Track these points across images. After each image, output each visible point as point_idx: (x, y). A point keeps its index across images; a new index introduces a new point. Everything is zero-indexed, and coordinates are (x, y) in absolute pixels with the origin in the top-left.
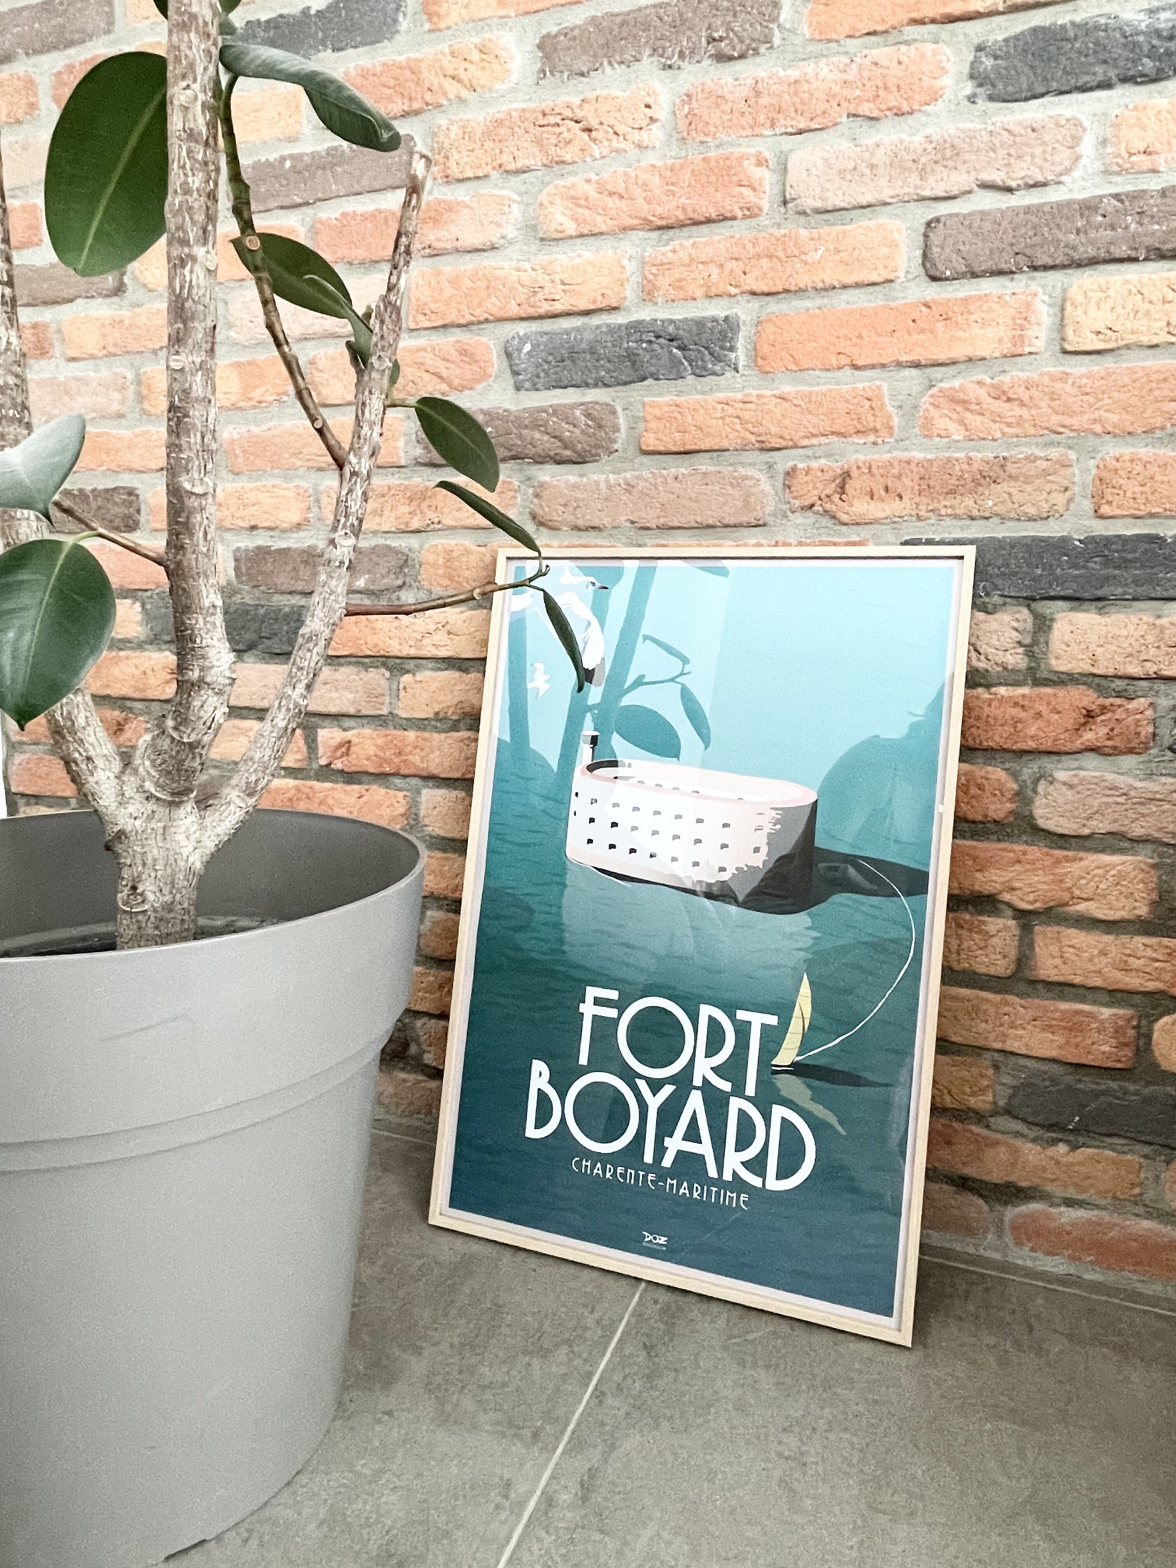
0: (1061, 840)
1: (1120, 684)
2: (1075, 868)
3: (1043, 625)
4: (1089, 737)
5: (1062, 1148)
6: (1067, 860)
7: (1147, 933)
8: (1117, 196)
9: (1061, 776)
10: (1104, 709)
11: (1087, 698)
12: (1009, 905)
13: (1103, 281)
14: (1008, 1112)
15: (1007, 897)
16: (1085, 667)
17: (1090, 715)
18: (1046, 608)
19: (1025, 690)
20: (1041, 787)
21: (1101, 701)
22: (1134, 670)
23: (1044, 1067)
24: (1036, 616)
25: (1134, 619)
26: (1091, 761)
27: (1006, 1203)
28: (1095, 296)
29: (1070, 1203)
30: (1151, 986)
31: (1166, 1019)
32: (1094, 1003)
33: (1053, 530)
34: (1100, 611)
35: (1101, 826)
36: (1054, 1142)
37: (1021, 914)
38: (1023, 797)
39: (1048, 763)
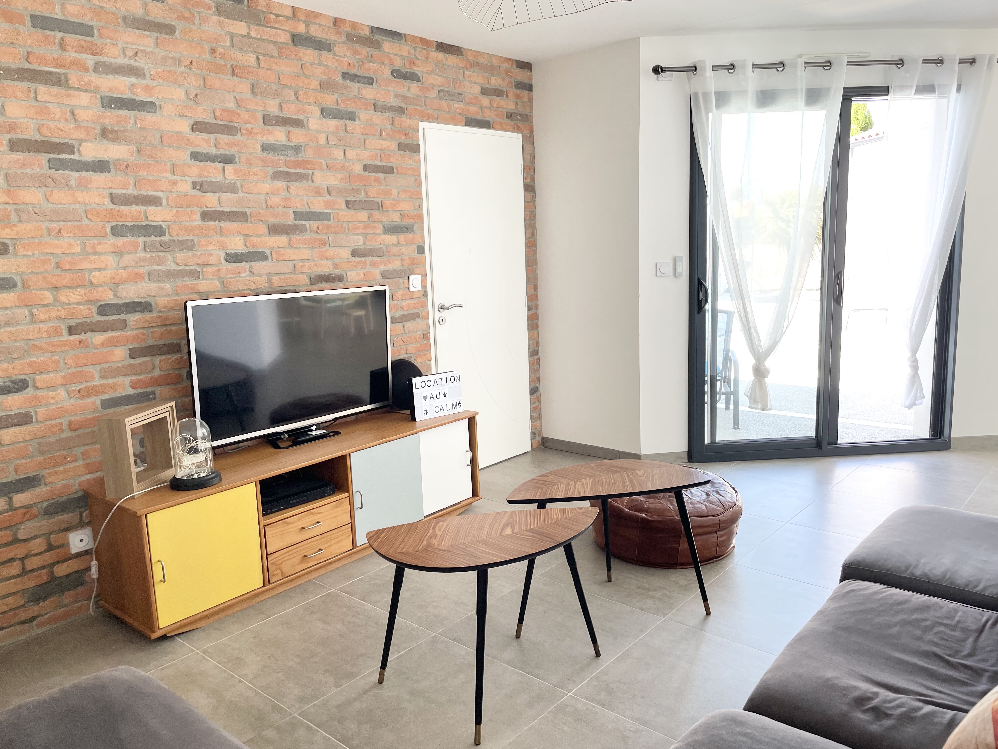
0: (25, 541)
1: (29, 506)
2: (30, 545)
3: (10, 499)
4: (26, 518)
5: (42, 603)
6: (28, 544)
7: (48, 552)
8: (6, 415)
9: (22, 527)
10: (27, 512)
11: (23, 511)
12: (17, 558)
13: (6, 431)
14: (28, 602)
15: (17, 557)
16: (21, 505)
17: (25, 514)
18: (11, 495)
19: (10, 513)
20: (18, 531)
21: (27, 510)
22: (32, 503)
23: (32, 589)
24: (9, 498)
25: (29, 493)
26: (28, 522)
27: (33, 622)
28: (6, 434)
29: (46, 614)
30: (51, 562)
31: (55, 567)
32: (40, 570)
33: (8, 480)
34: (22, 493)
35: (33, 535)
36: (39, 603)
37: (20, 559)
38: (15, 534)
39: (19, 526)
